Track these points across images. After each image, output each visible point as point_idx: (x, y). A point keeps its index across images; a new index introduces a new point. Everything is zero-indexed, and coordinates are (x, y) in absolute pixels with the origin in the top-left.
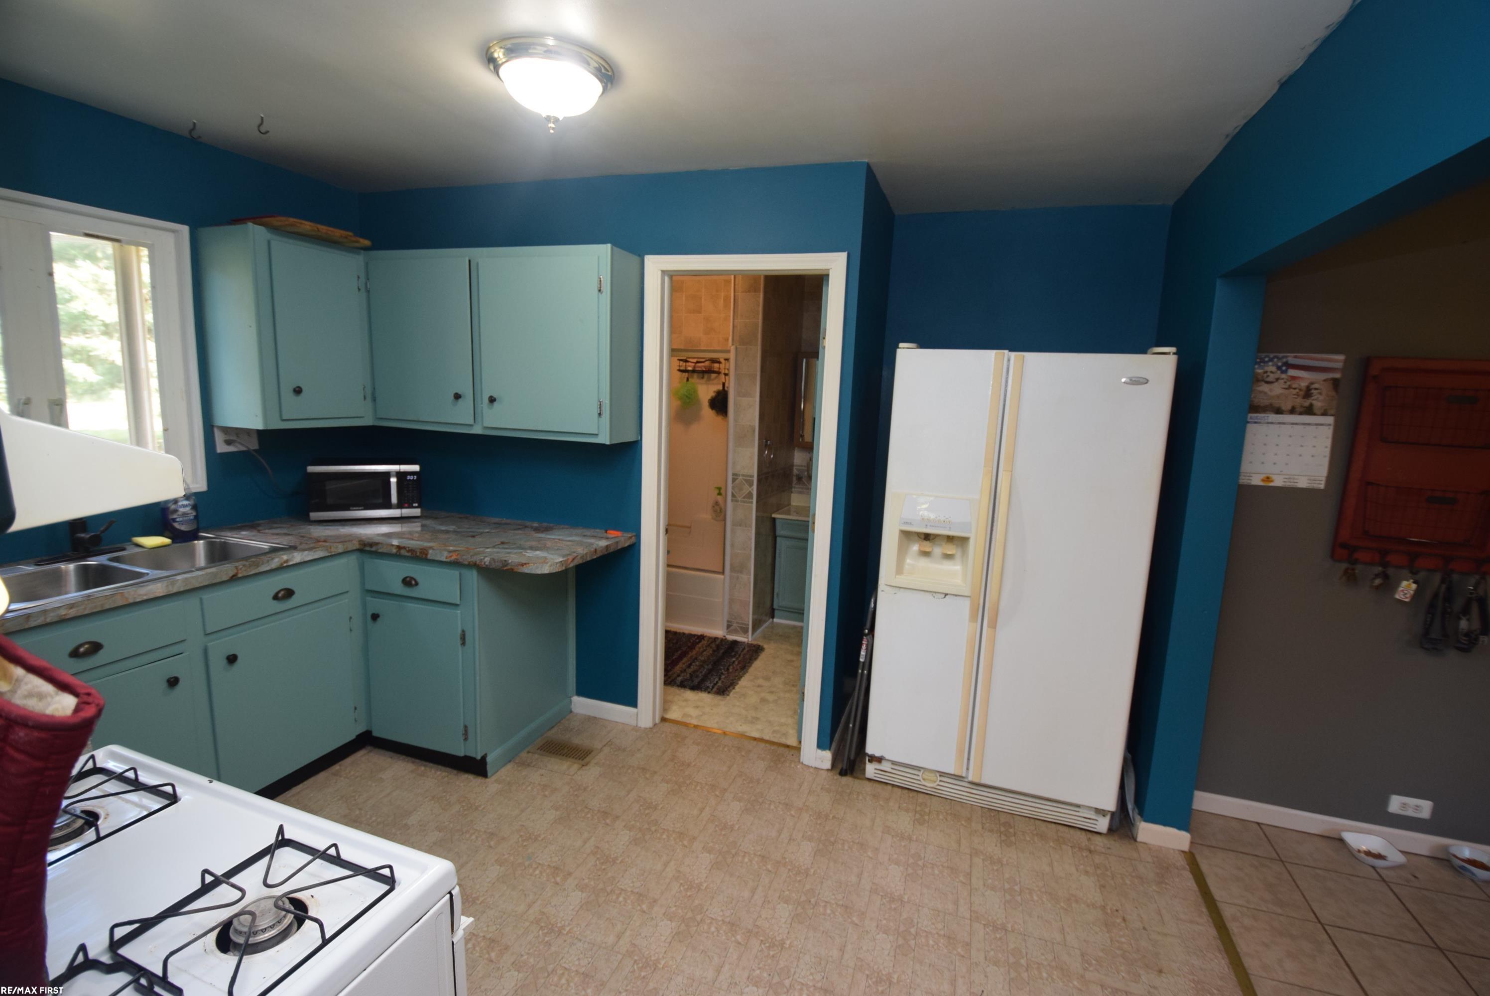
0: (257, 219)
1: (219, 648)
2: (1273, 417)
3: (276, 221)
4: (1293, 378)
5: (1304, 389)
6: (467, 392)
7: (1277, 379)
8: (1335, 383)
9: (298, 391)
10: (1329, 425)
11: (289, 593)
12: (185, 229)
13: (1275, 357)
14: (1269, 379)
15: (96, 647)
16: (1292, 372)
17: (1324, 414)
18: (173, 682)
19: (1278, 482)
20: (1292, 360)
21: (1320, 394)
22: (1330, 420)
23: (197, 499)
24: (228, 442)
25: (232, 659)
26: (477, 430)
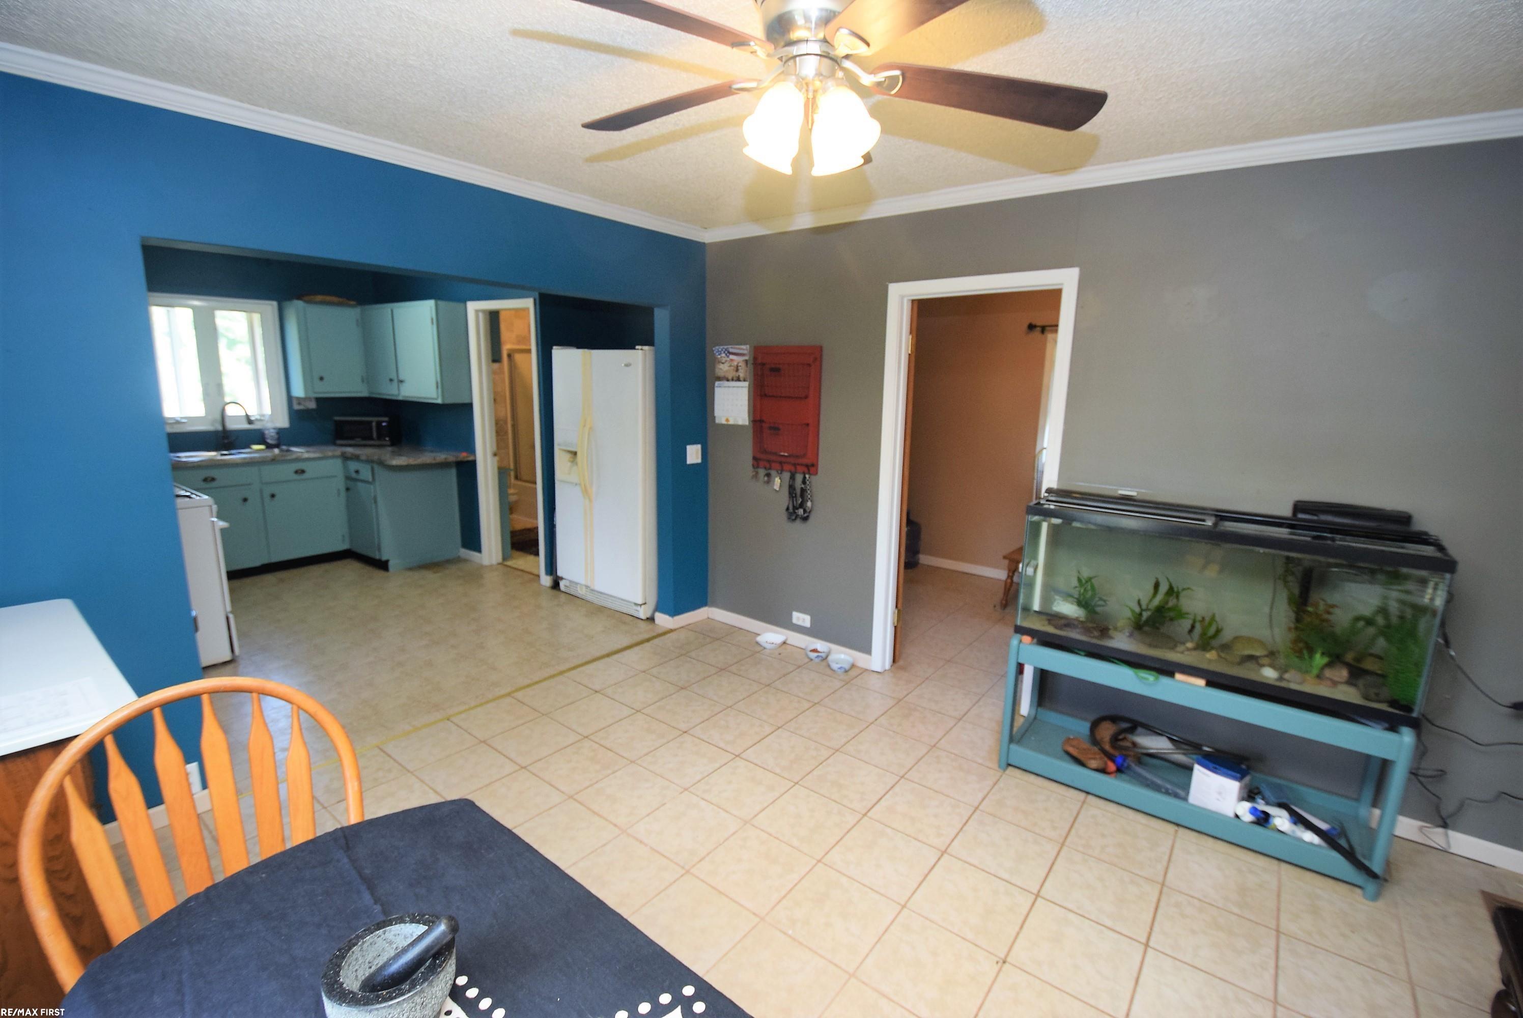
0: (299, 297)
1: (267, 491)
2: (726, 383)
3: (306, 298)
4: (732, 360)
5: (736, 366)
6: (395, 378)
7: (726, 361)
8: (746, 361)
9: (321, 379)
10: (746, 387)
11: (303, 472)
12: (275, 303)
13: (723, 348)
14: (723, 361)
15: (213, 479)
16: (732, 357)
17: (745, 380)
18: (245, 500)
19: (731, 422)
20: (731, 350)
21: (742, 369)
22: (746, 384)
23: (280, 432)
24: (299, 404)
25: (273, 496)
26: (400, 398)
